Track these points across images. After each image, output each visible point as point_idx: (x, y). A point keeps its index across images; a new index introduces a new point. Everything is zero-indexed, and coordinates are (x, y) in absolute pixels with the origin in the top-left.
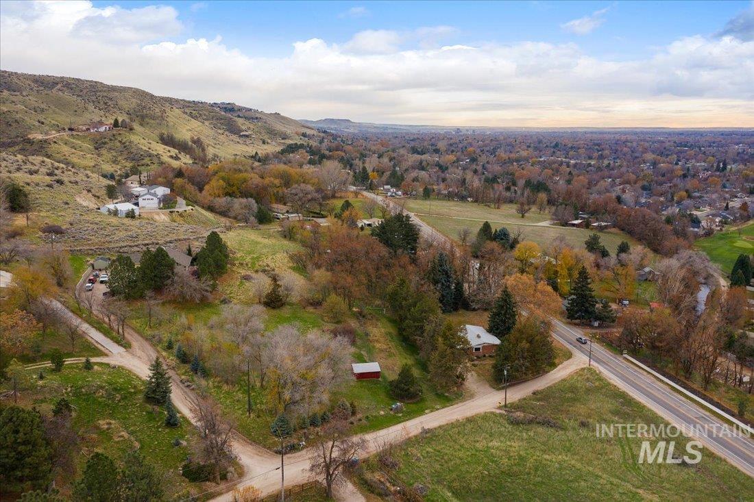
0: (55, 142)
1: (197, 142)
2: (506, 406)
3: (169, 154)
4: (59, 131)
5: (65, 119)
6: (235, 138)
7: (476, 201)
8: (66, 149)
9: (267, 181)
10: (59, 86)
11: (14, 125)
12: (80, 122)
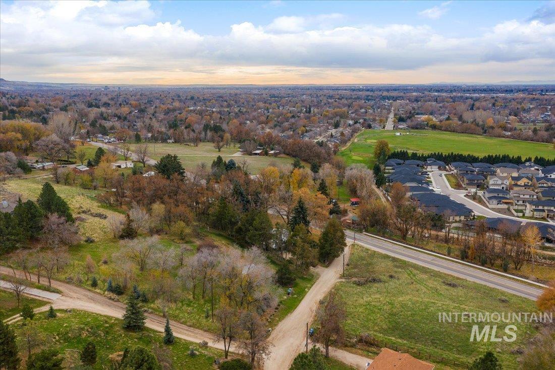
2: (343, 276)
7: (175, 142)
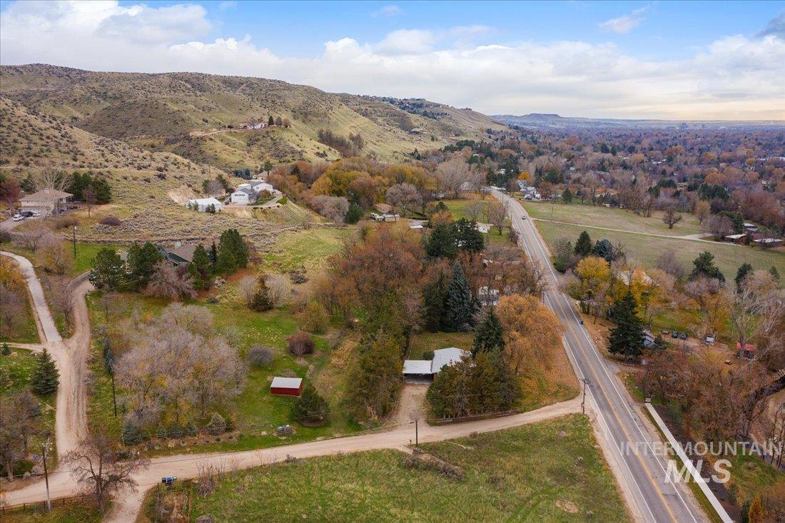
0: (211, 139)
1: (357, 140)
2: (417, 445)
3: (317, 150)
4: (219, 129)
5: (227, 117)
6: (404, 134)
7: (626, 208)
8: (219, 145)
9: (375, 180)
10: (243, 87)
11: (180, 123)
12: (240, 120)
